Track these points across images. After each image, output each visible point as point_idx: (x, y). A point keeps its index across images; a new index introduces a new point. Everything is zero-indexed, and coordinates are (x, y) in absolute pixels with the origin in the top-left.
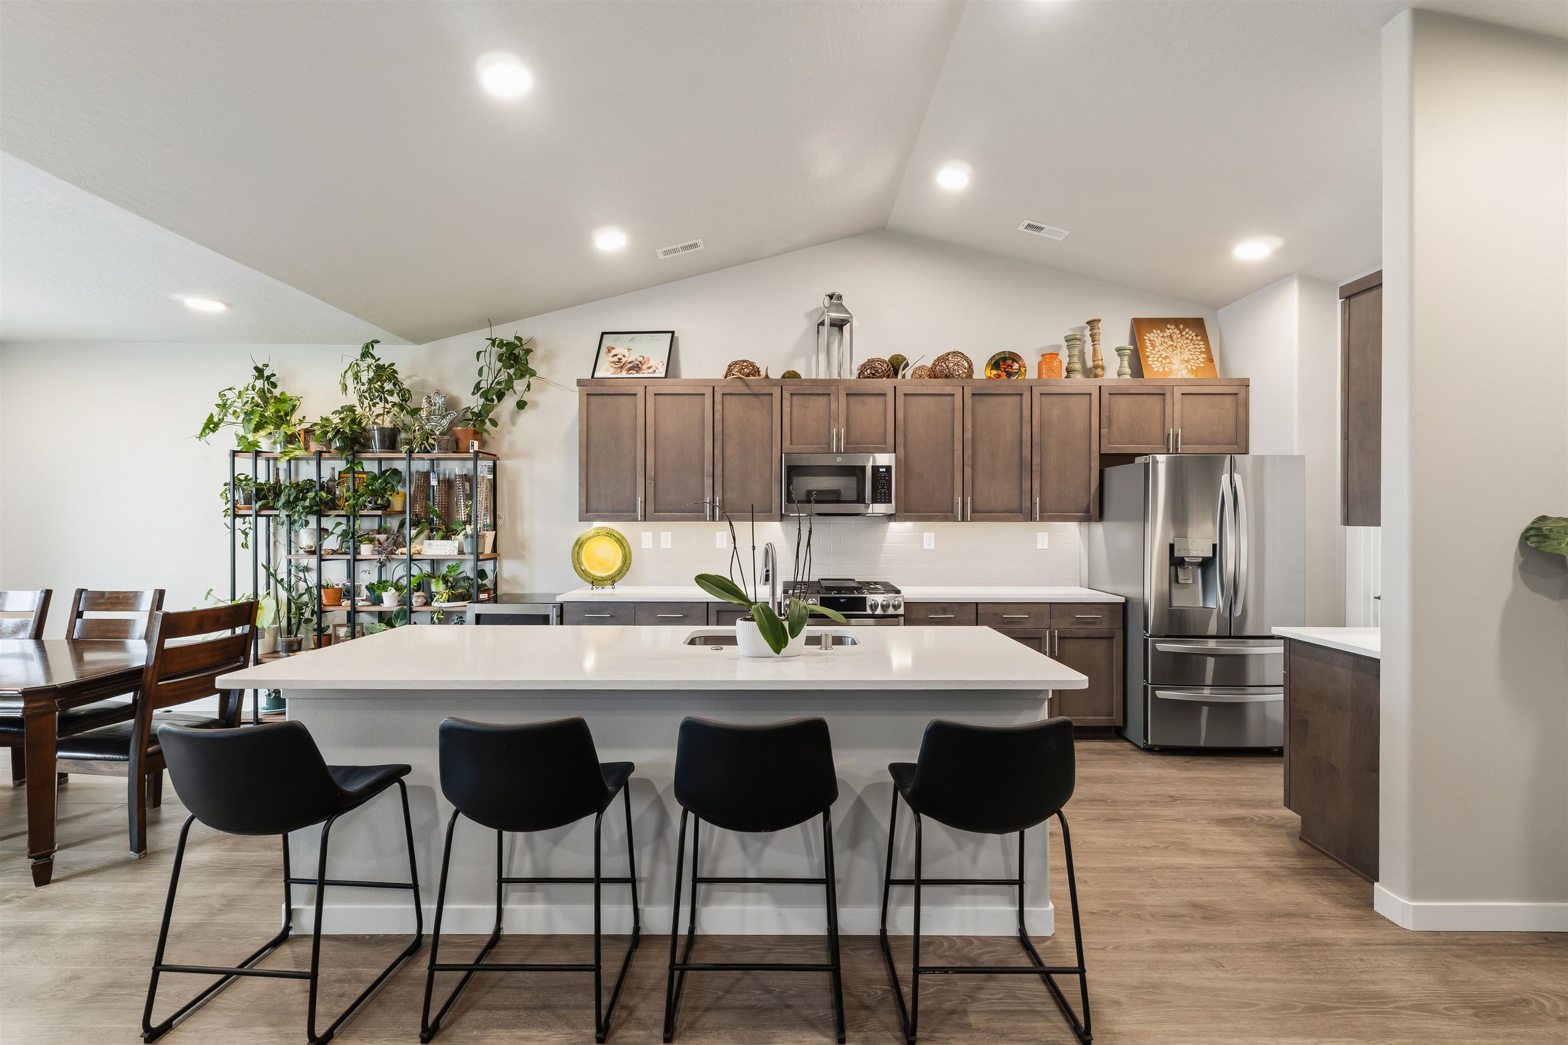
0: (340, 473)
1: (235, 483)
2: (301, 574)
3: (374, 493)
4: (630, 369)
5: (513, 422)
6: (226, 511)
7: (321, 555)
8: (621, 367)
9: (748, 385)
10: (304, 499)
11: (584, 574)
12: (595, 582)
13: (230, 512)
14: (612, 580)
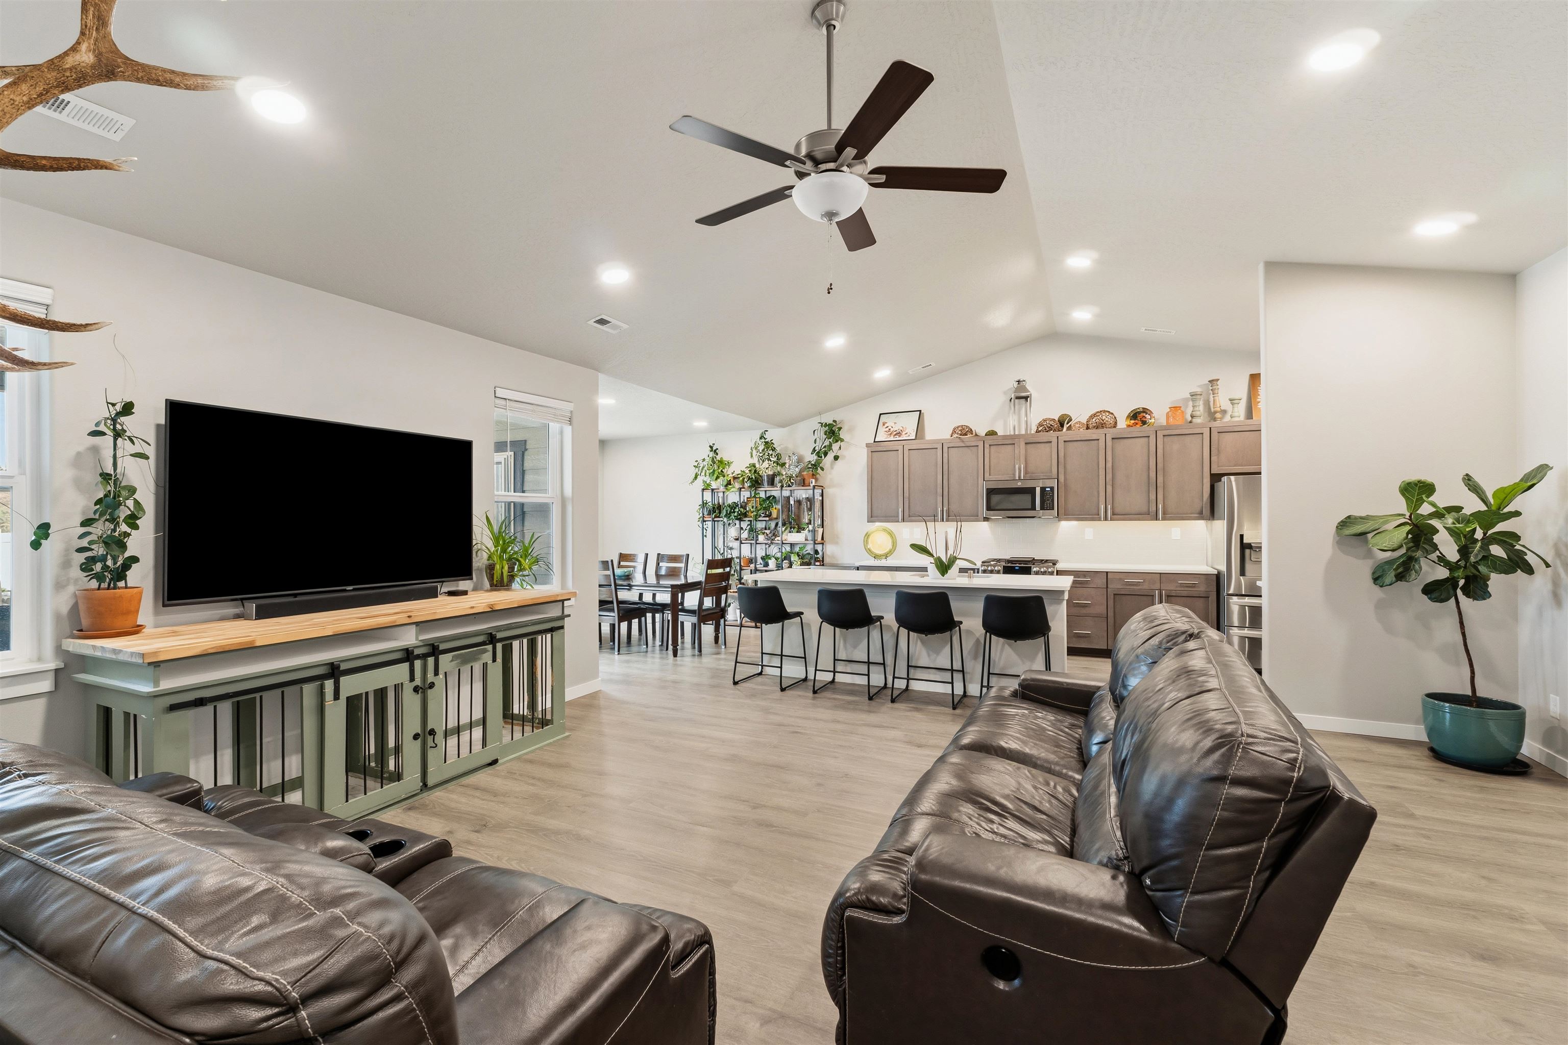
0: (747, 498)
1: (704, 504)
2: (729, 551)
3: (765, 509)
4: (896, 435)
5: (832, 468)
6: (699, 518)
7: (741, 541)
8: (891, 434)
9: (963, 442)
10: (734, 512)
11: (869, 551)
12: (876, 557)
13: (701, 519)
14: (886, 556)
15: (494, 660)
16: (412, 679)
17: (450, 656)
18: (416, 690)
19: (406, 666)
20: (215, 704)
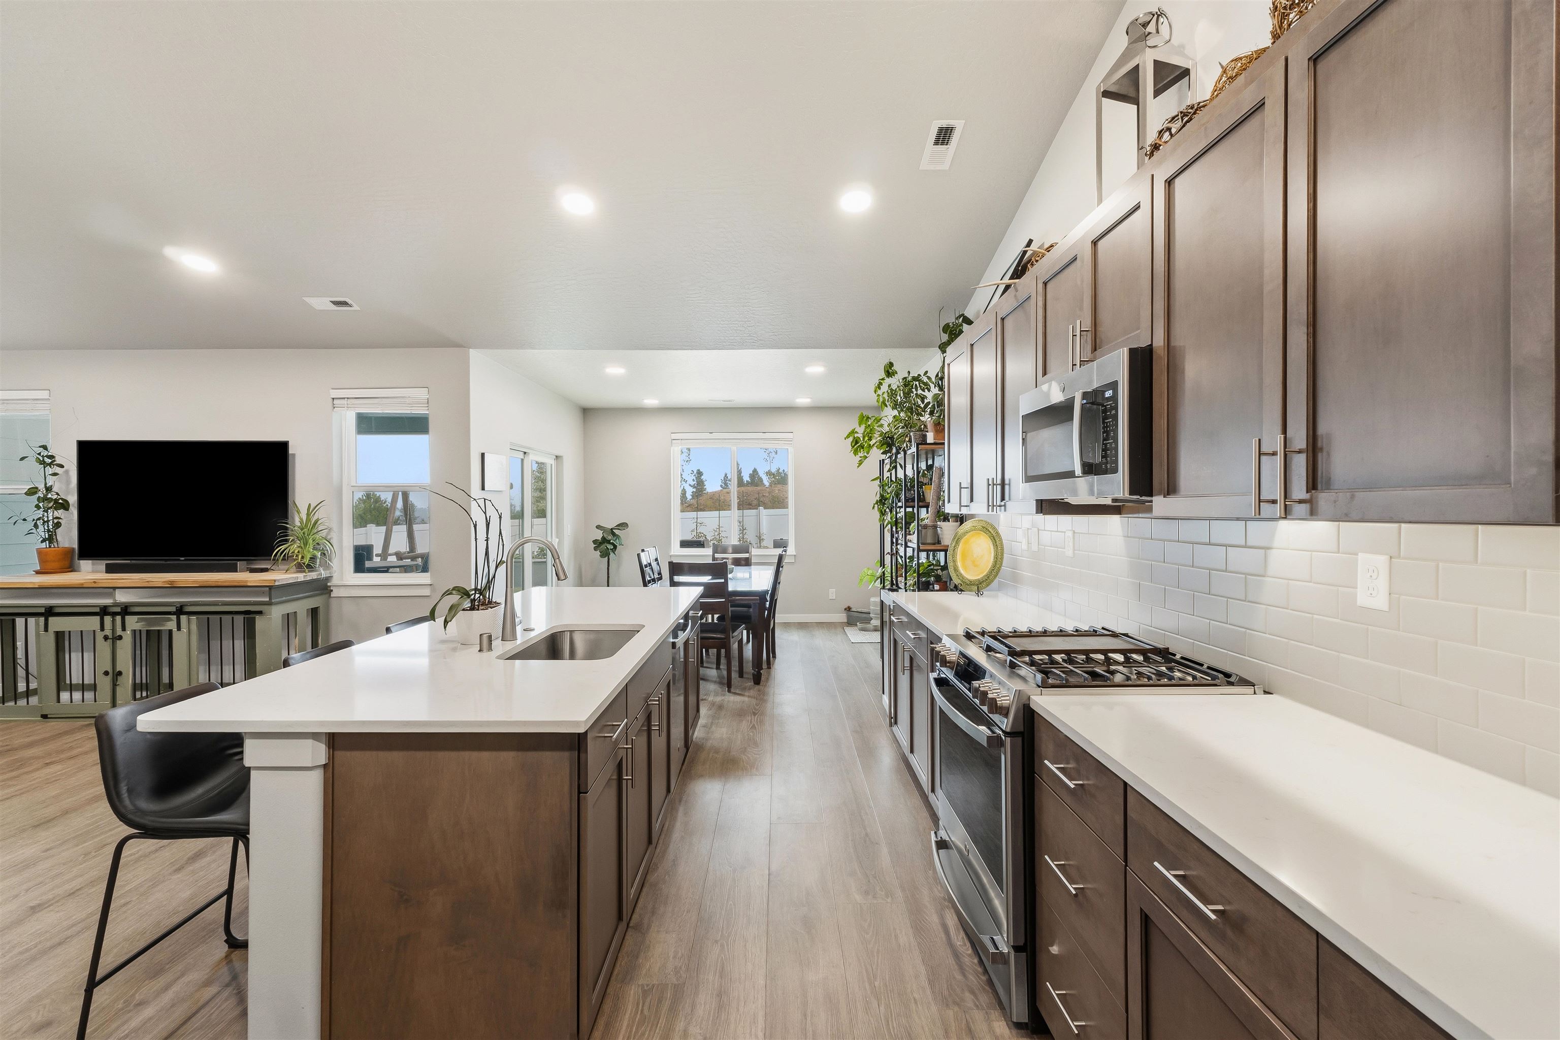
14: (979, 586)
15: (179, 628)
16: (102, 629)
17: (135, 618)
18: (106, 638)
19: (97, 619)
20: (26, 617)
